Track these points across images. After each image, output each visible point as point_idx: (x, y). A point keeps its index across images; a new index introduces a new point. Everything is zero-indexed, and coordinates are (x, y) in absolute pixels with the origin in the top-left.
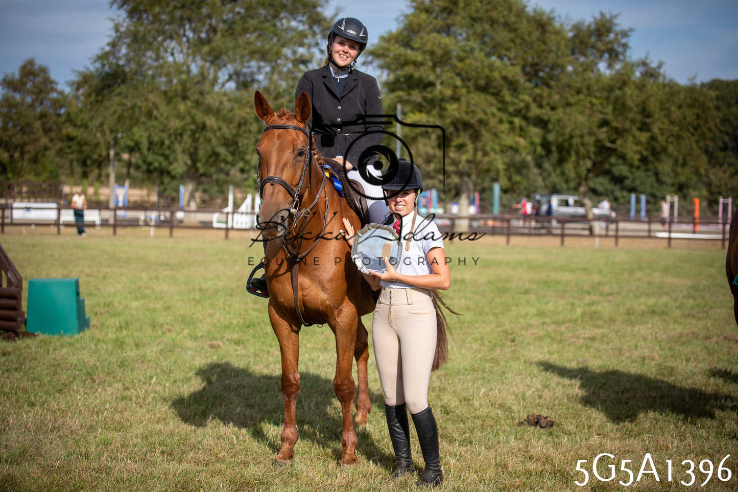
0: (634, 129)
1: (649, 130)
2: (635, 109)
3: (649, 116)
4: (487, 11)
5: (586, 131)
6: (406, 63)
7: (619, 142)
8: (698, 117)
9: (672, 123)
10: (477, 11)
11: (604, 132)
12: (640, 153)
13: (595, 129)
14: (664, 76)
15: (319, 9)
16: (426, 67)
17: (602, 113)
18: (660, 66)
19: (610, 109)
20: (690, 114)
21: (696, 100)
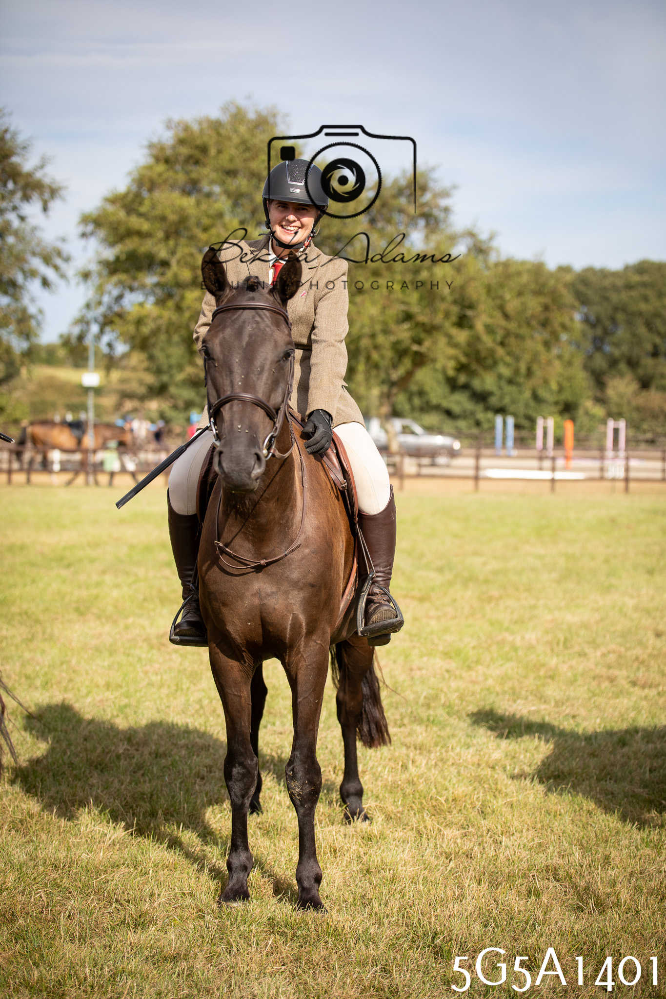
0: (447, 325)
1: (471, 327)
2: (450, 298)
3: (471, 306)
4: (245, 160)
5: (378, 327)
6: (130, 233)
7: (427, 343)
8: (546, 308)
9: (506, 316)
10: (231, 160)
11: (405, 330)
12: (456, 359)
13: (393, 326)
14: (498, 252)
15: (15, 159)
16: (155, 240)
17: (403, 303)
18: (491, 238)
19: (414, 297)
20: (534, 305)
21: (544, 285)
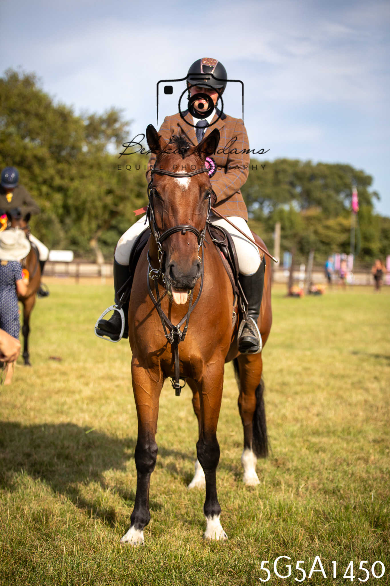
0: (132, 197)
2: (133, 182)
5: (96, 197)
7: (121, 206)
11: (109, 198)
13: (104, 196)
17: (108, 184)
19: (114, 180)
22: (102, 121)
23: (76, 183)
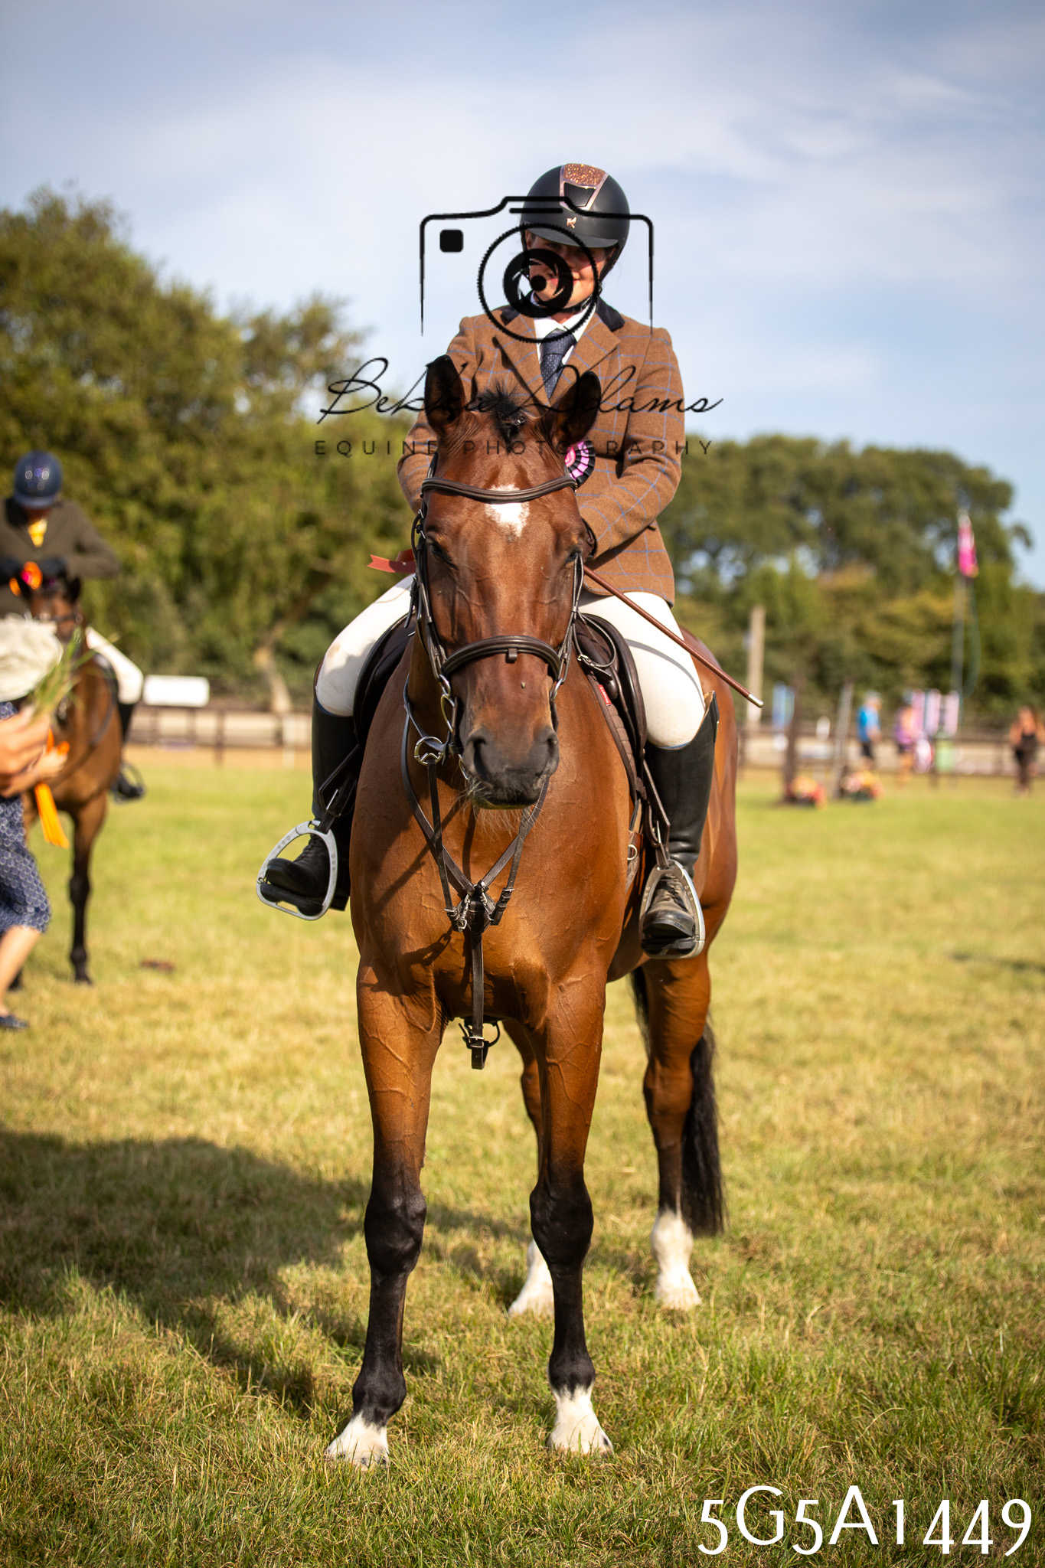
22: (287, 331)
23: (218, 498)
